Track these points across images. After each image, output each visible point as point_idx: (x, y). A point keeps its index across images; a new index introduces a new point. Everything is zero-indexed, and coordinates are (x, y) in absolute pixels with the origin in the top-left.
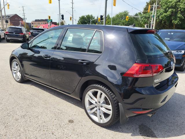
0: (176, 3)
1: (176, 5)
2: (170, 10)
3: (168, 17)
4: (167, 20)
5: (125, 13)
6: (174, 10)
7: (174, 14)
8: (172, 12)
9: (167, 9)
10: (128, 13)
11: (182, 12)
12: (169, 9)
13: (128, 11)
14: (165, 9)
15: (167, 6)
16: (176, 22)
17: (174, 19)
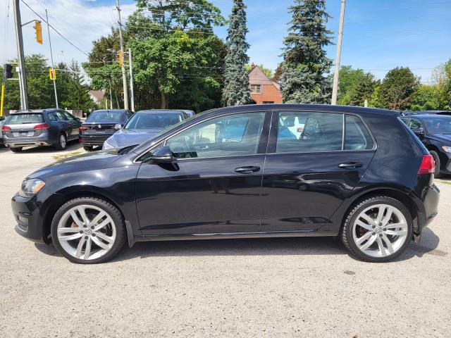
0: (160, 51)
1: (160, 55)
2: (152, 64)
3: (151, 78)
4: (150, 83)
5: (36, 59)
6: (160, 65)
7: (161, 73)
8: (156, 69)
9: (146, 62)
10: (44, 60)
11: (174, 71)
12: (149, 61)
13: (43, 56)
14: (141, 61)
15: (143, 55)
16: (167, 89)
17: (162, 83)
